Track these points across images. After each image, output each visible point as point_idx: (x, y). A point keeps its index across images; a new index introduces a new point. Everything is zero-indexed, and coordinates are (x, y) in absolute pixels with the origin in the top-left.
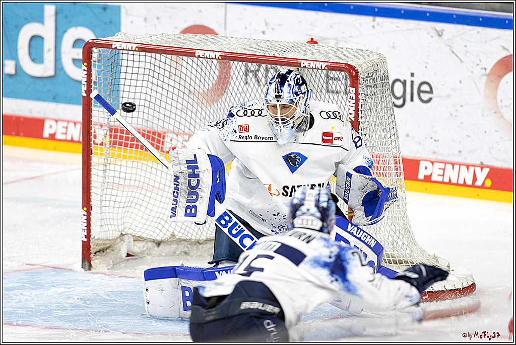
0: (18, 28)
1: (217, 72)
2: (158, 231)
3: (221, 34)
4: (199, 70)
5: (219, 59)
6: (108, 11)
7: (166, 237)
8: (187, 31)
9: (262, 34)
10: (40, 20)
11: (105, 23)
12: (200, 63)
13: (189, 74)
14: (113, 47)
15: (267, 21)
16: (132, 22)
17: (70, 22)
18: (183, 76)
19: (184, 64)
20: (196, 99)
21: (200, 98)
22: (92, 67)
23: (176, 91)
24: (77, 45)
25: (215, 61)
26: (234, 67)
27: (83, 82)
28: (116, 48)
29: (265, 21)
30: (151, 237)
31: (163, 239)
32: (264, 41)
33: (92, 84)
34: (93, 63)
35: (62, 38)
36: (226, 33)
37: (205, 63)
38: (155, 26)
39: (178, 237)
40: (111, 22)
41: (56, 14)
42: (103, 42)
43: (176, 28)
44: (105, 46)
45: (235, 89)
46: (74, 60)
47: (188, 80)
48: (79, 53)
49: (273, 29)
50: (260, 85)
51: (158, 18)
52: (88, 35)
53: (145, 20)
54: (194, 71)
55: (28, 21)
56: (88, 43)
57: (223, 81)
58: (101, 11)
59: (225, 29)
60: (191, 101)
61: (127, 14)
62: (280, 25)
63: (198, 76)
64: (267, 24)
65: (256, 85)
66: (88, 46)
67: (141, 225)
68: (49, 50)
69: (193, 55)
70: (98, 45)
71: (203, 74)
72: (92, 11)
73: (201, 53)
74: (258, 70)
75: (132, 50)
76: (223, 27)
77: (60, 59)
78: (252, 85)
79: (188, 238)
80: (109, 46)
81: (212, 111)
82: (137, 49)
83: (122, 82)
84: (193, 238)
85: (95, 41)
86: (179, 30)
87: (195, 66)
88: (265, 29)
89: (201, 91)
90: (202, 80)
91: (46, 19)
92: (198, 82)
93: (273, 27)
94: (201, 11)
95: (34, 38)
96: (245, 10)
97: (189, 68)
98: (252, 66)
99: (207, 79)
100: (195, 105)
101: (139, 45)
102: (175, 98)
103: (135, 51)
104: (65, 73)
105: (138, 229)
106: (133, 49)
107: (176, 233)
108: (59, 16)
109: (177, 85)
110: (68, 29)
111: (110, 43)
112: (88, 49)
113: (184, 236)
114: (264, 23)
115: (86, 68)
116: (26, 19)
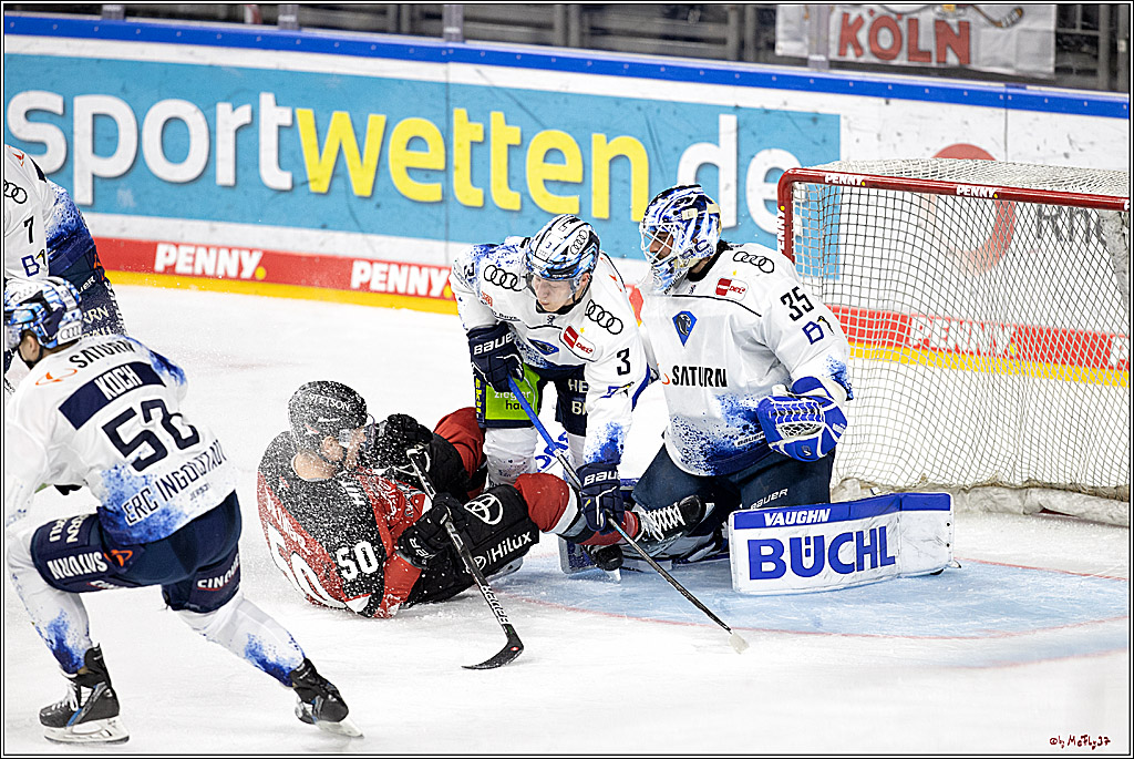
0: (679, 151)
1: (992, 220)
2: (898, 471)
3: (998, 159)
4: (964, 215)
5: (993, 198)
6: (820, 123)
7: (911, 480)
8: (946, 153)
9: (1064, 158)
10: (713, 138)
11: (815, 143)
12: (965, 205)
13: (947, 220)
14: (827, 181)
15: (1072, 137)
16: (858, 141)
17: (760, 141)
18: (939, 224)
19: (942, 205)
20: (957, 262)
21: (965, 260)
22: (794, 213)
23: (927, 247)
24: (771, 178)
25: (989, 202)
26: (1018, 212)
27: (779, 237)
28: (830, 182)
29: (1068, 136)
30: (889, 483)
31: (907, 485)
32: (1065, 170)
33: (794, 239)
34: (794, 206)
35: (747, 167)
36: (1006, 158)
37: (974, 204)
38: (895, 146)
39: (930, 481)
40: (824, 141)
41: (738, 129)
42: (811, 173)
43: (928, 149)
44: (812, 179)
45: (1021, 246)
46: (766, 201)
47: (946, 230)
48: (772, 191)
49: (1081, 150)
50: (1059, 239)
51: (899, 134)
52: (788, 162)
53: (879, 136)
54: (956, 218)
55: (693, 140)
56: (786, 175)
57: (1003, 235)
58: (810, 123)
59: (1006, 150)
60: (949, 265)
61: (849, 128)
62: (1092, 143)
63: (963, 225)
64: (1071, 142)
65: (1054, 239)
66: (787, 179)
67: (872, 465)
68: (728, 186)
69: (954, 192)
70: (802, 179)
71: (970, 223)
72: (794, 124)
73: (965, 189)
74: (1056, 217)
75: (856, 186)
76: (1003, 147)
77: (745, 200)
78: (1046, 239)
79: (947, 482)
80: (820, 180)
81: (982, 283)
82: (864, 184)
83: (843, 239)
84: (954, 481)
85: (798, 172)
86: (934, 154)
87: (957, 208)
88: (1068, 149)
89: (966, 249)
90: (969, 232)
91: (722, 138)
92: (961, 234)
93: (1082, 147)
94: (966, 123)
95: (703, 166)
96: (1037, 119)
97: (949, 211)
98: (1048, 209)
99: (976, 231)
100: (955, 272)
101: (868, 178)
102: (925, 256)
103: (861, 186)
104: (753, 222)
105: (868, 472)
106: (858, 184)
107: (928, 474)
108: (743, 132)
109: (929, 238)
110: (758, 152)
111: (821, 174)
112: (787, 183)
113: (939, 478)
114: (1067, 141)
115: (783, 215)
116: (690, 137)
